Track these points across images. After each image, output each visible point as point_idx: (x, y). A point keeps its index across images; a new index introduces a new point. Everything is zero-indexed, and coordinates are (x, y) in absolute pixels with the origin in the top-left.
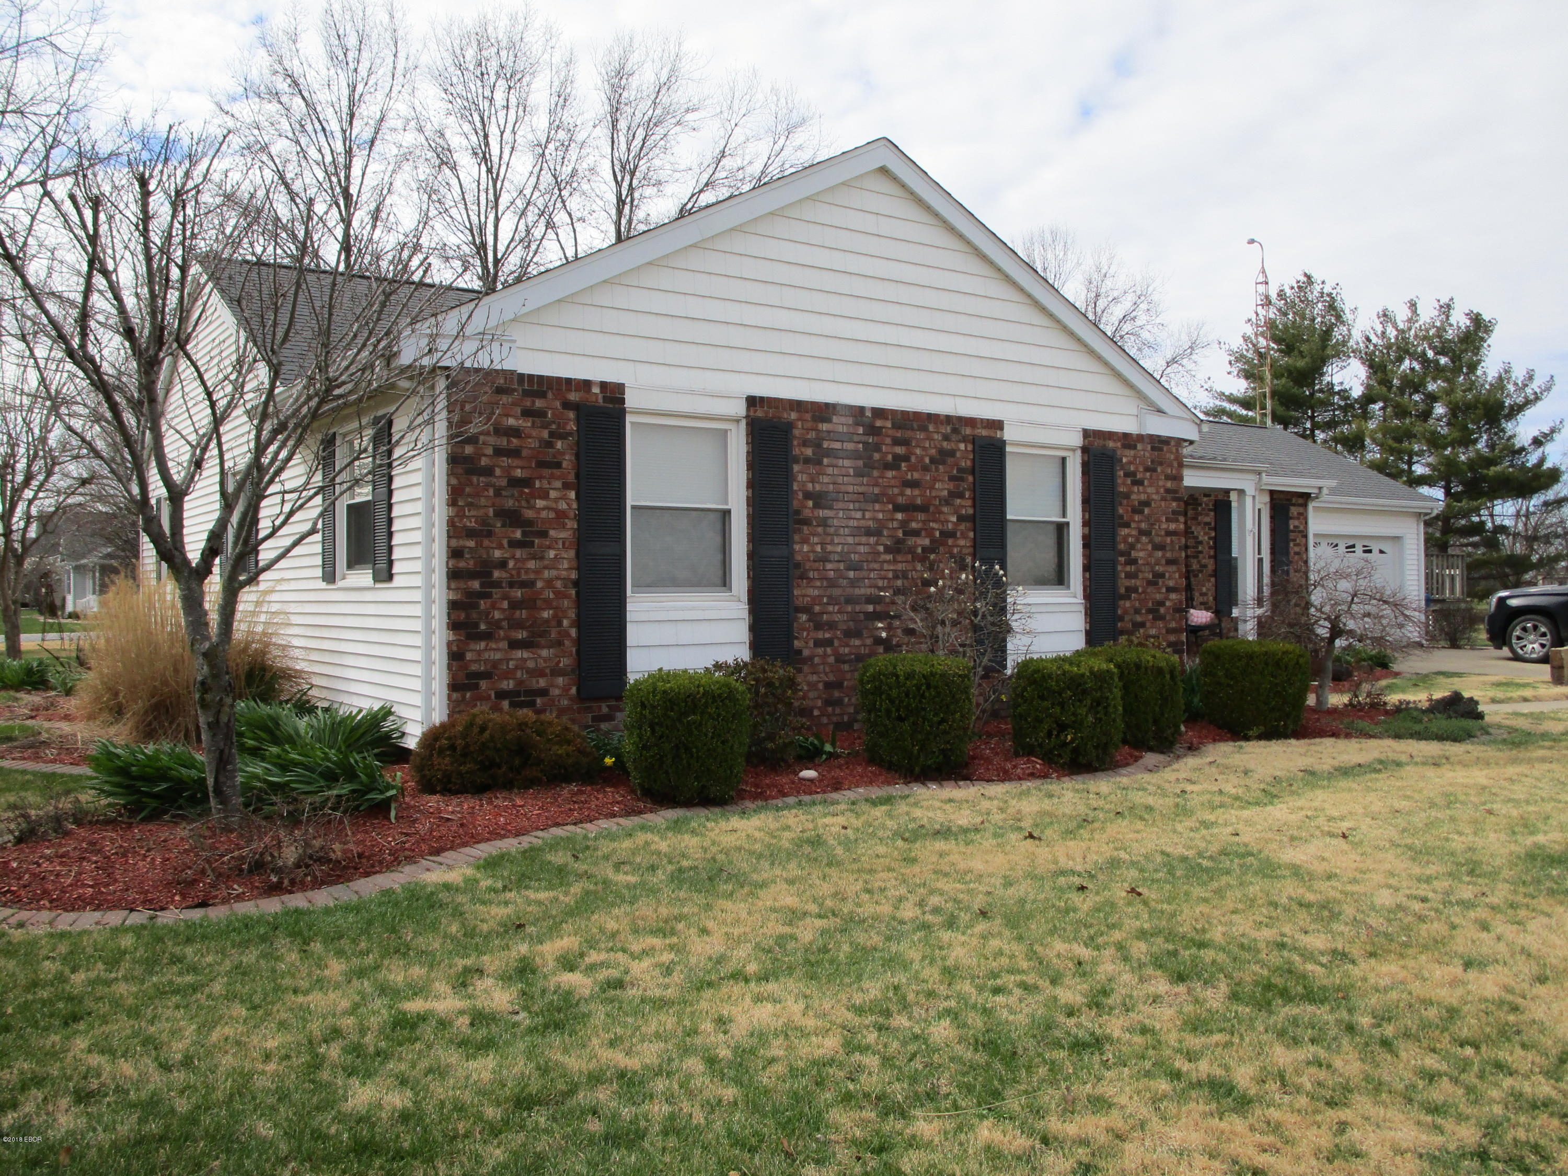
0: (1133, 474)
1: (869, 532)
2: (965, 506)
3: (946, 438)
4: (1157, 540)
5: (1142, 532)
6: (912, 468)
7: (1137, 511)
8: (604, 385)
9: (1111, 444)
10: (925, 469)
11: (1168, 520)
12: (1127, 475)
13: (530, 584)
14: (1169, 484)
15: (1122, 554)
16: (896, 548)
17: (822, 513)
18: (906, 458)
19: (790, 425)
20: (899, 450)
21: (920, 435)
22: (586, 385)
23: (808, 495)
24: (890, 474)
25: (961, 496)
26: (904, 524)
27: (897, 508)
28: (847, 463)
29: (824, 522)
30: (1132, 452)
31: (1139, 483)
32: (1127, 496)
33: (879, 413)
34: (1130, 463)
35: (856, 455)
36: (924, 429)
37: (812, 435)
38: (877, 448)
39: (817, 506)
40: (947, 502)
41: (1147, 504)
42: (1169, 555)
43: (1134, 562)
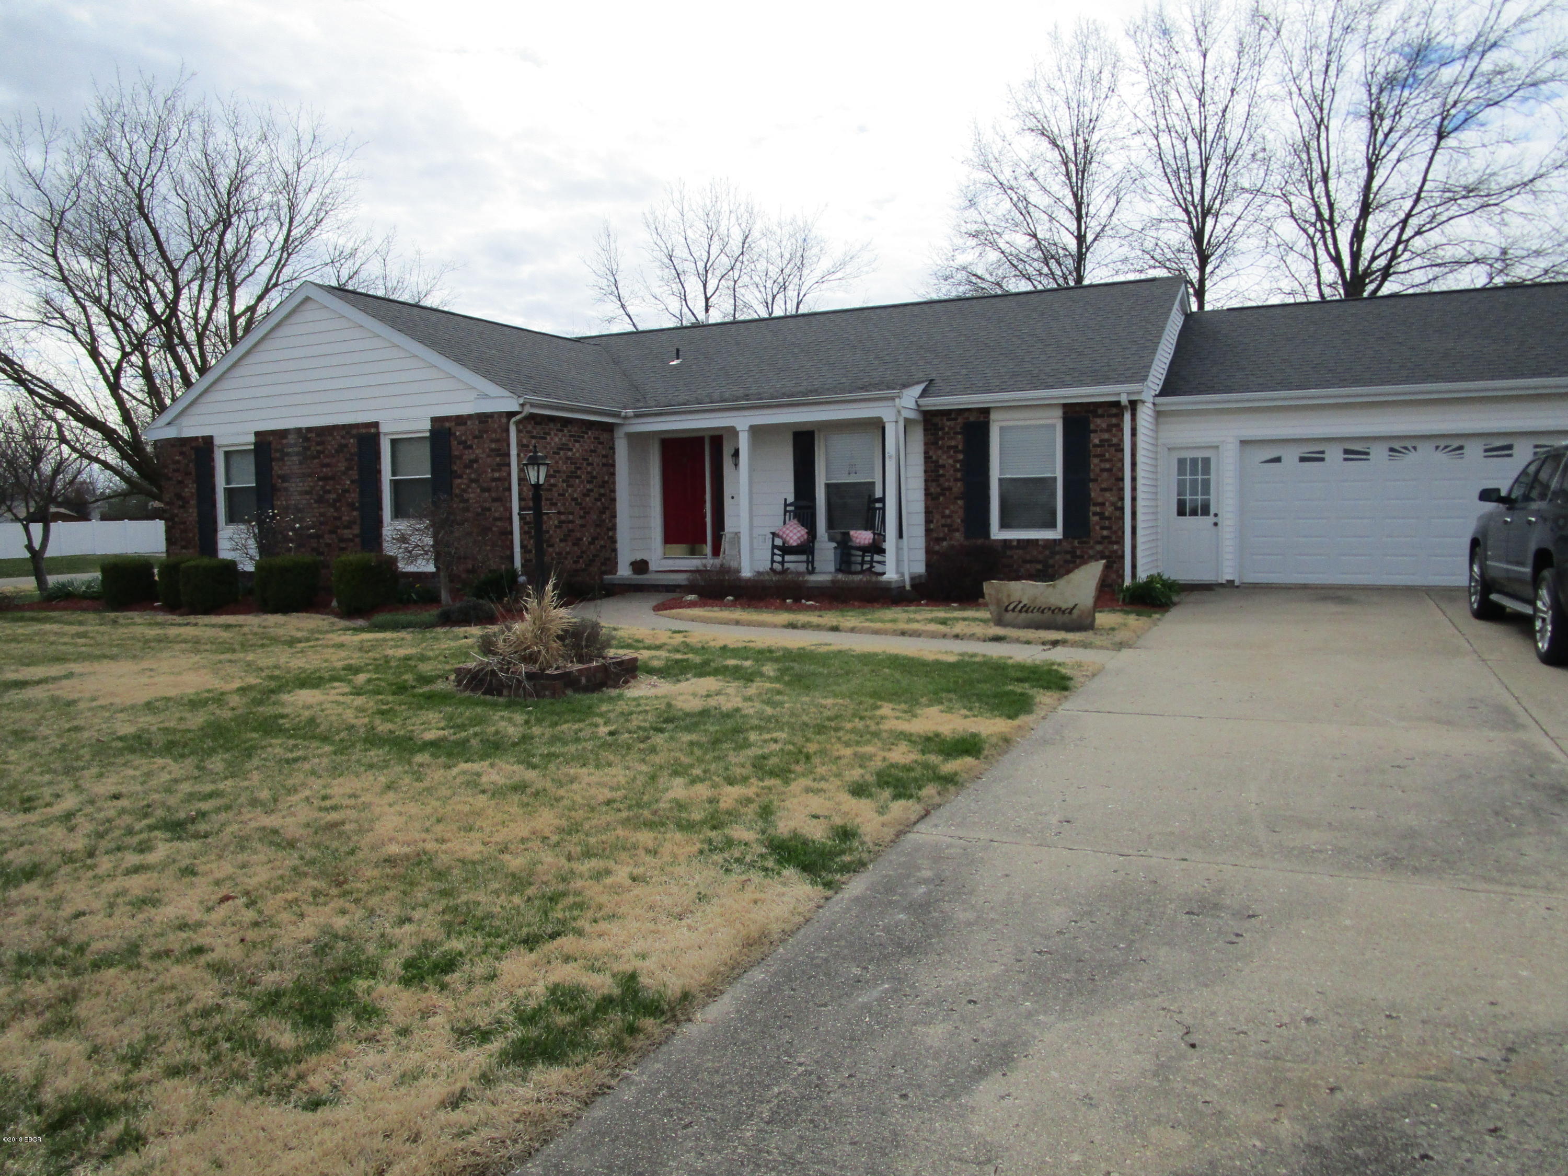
0: (465, 442)
1: (307, 493)
2: (354, 474)
3: (343, 437)
4: (485, 485)
5: (472, 481)
6: (327, 457)
7: (469, 465)
8: (203, 437)
9: (447, 425)
10: (333, 456)
11: (493, 470)
12: (459, 443)
13: (185, 523)
14: (493, 446)
15: (457, 496)
16: (320, 500)
17: (286, 485)
18: (323, 452)
19: (270, 443)
20: (319, 448)
21: (330, 438)
22: (197, 438)
23: (279, 477)
24: (316, 461)
25: (352, 469)
26: (323, 487)
27: (320, 479)
28: (295, 458)
29: (286, 489)
30: (463, 428)
31: (471, 447)
32: (460, 457)
33: (310, 430)
34: (461, 435)
35: (298, 454)
36: (331, 434)
37: (279, 447)
38: (308, 448)
39: (283, 481)
40: (344, 473)
41: (476, 461)
42: (494, 495)
43: (467, 501)
